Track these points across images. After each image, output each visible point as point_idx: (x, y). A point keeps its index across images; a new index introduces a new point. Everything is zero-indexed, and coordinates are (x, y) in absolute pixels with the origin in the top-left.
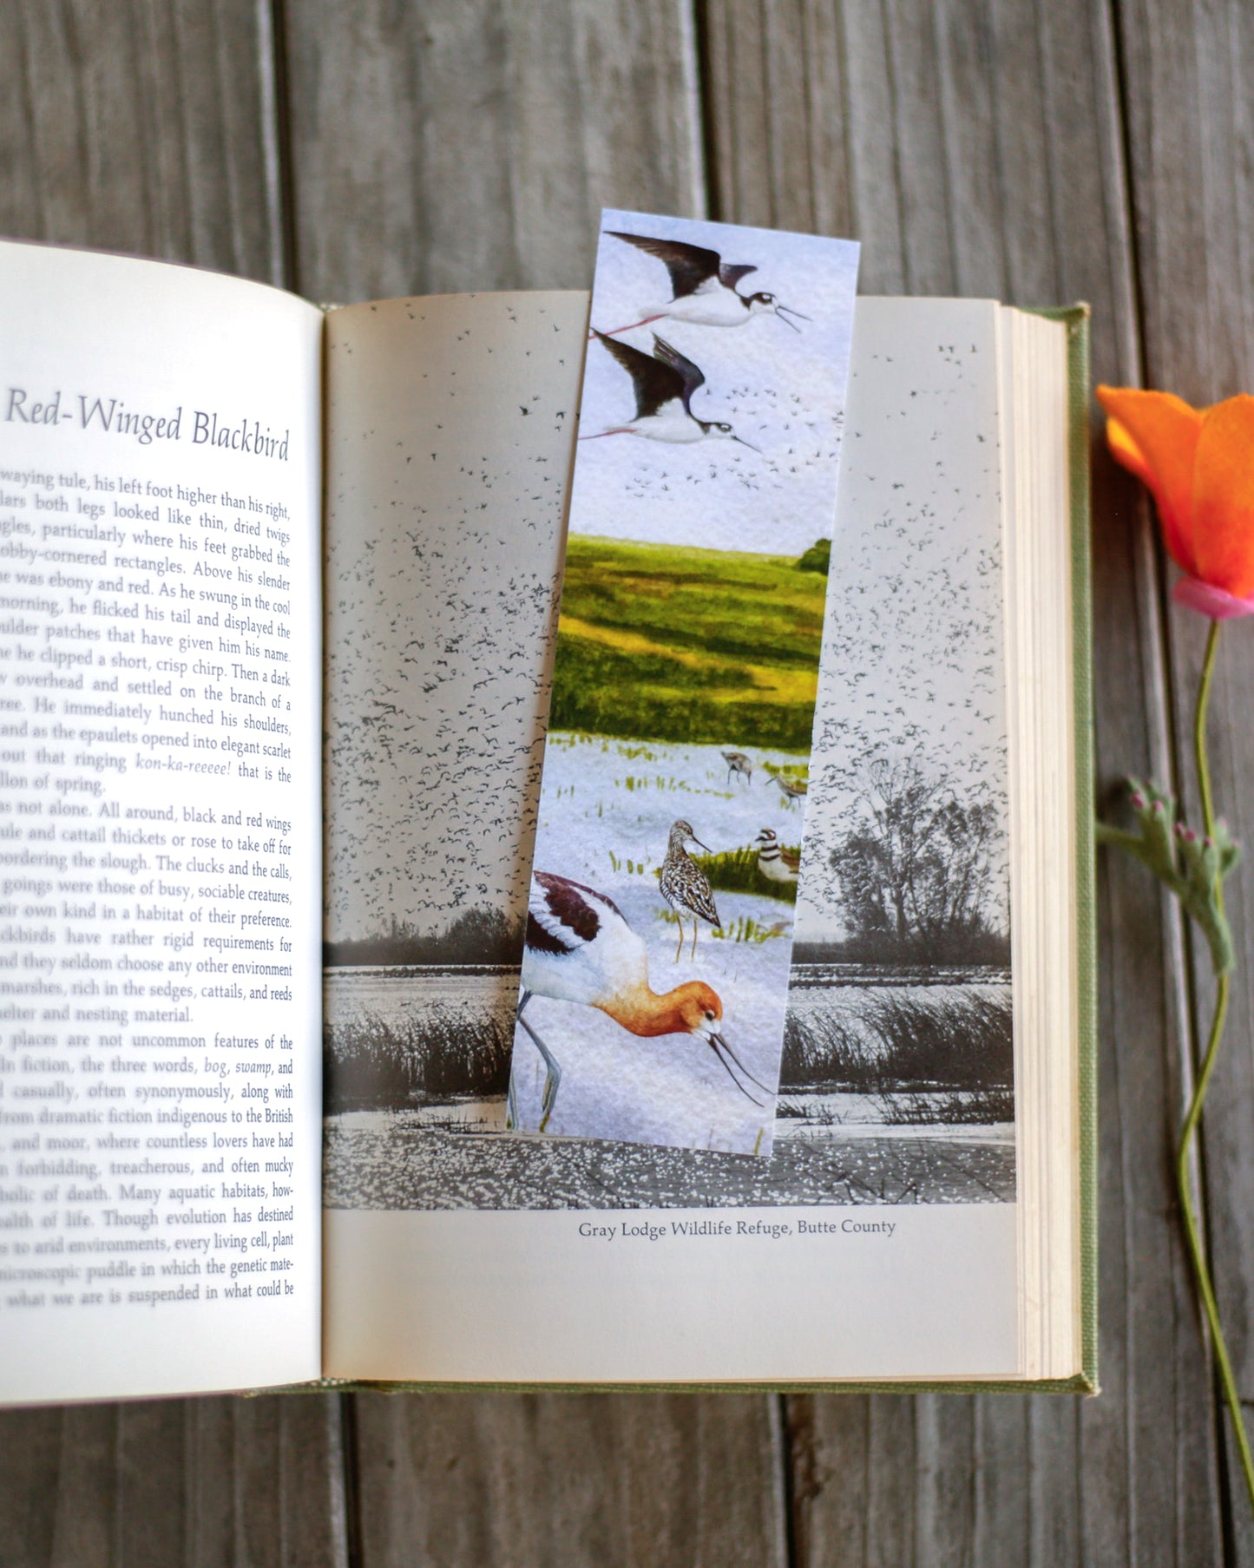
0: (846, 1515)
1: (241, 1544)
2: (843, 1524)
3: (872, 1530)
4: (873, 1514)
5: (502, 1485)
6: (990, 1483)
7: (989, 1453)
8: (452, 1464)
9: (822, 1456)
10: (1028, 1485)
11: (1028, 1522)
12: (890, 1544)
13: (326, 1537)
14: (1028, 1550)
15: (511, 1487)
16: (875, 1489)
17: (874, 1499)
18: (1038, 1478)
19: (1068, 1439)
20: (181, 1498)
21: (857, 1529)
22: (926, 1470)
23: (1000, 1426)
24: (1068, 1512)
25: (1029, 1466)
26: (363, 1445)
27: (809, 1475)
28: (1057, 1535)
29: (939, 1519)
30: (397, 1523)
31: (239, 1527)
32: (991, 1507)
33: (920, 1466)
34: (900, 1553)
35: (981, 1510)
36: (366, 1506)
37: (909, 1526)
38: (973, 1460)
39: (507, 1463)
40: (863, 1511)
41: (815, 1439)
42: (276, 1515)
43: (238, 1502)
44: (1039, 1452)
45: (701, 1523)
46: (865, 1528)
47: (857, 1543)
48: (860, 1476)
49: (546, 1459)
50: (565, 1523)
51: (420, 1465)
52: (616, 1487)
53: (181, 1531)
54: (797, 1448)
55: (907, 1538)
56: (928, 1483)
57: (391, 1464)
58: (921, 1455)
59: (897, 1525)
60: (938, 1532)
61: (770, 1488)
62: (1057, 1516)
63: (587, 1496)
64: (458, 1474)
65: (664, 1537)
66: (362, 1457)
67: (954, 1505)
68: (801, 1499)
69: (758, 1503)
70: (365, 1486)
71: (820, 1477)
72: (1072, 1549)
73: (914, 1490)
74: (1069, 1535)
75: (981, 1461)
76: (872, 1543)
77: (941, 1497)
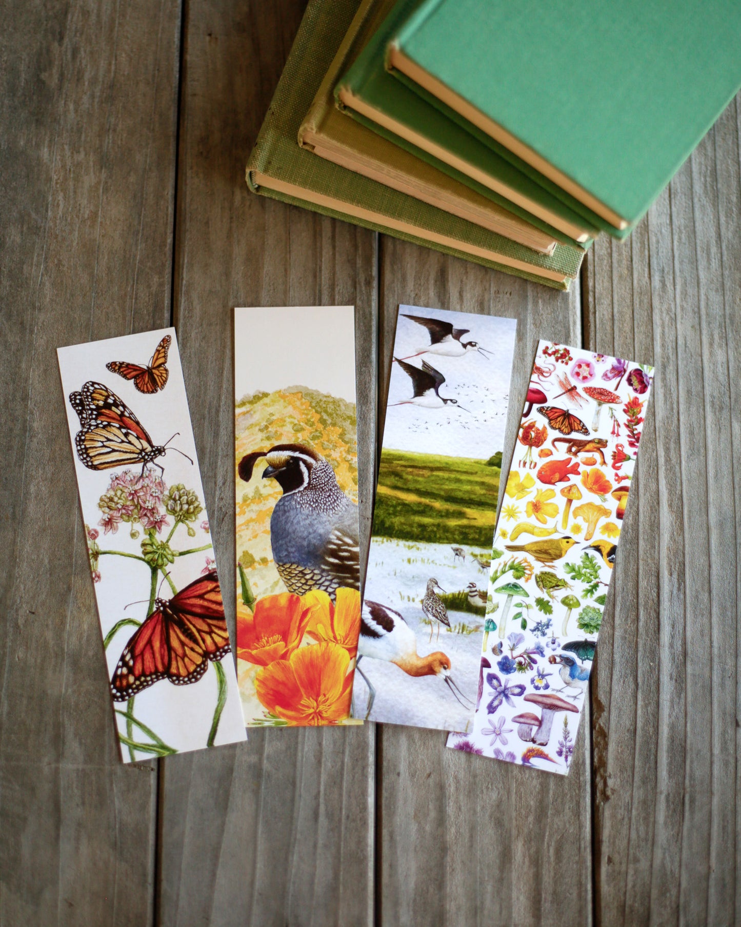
0: (621, 812)
1: (322, 809)
2: (619, 817)
3: (633, 820)
4: (634, 812)
5: (452, 789)
6: (692, 801)
7: (692, 786)
8: (429, 775)
9: (610, 782)
10: (710, 803)
11: (710, 821)
12: (642, 829)
13: (364, 808)
14: (709, 835)
15: (457, 789)
16: (636, 801)
17: (635, 805)
18: (715, 800)
19: (731, 781)
20: (294, 784)
21: (626, 820)
22: (661, 793)
23: (698, 774)
24: (730, 817)
25: (712, 793)
26: (385, 764)
27: (604, 793)
28: (724, 828)
29: (667, 817)
30: (400, 803)
31: (322, 800)
32: (692, 812)
33: (658, 790)
34: (647, 833)
35: (687, 814)
36: (385, 794)
37: (652, 820)
38: (684, 789)
39: (456, 777)
40: (630, 811)
41: (608, 774)
42: (341, 795)
43: (322, 788)
44: (716, 786)
45: (550, 812)
46: (630, 819)
47: (626, 827)
48: (629, 793)
49: (475, 776)
50: (483, 807)
51: (413, 776)
52: (509, 792)
53: (293, 800)
54: (598, 779)
55: (651, 825)
56: (662, 798)
57: (399, 774)
58: (659, 785)
59: (646, 819)
60: (665, 823)
61: (585, 798)
62: (724, 818)
63: (494, 796)
64: (431, 781)
65: (531, 819)
66: (384, 770)
67: (674, 811)
68: (600, 803)
69: (578, 804)
70: (385, 784)
71: (609, 793)
72: (731, 836)
73: (655, 802)
74: (730, 829)
75: (688, 790)
76: (634, 827)
77: (668, 806)
